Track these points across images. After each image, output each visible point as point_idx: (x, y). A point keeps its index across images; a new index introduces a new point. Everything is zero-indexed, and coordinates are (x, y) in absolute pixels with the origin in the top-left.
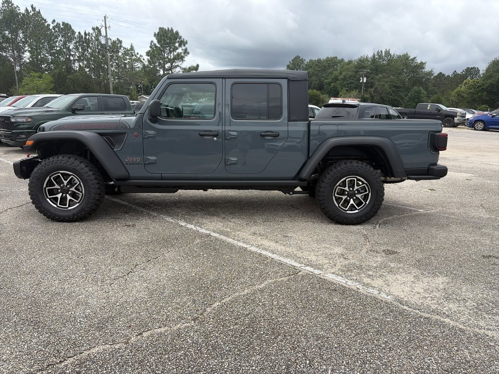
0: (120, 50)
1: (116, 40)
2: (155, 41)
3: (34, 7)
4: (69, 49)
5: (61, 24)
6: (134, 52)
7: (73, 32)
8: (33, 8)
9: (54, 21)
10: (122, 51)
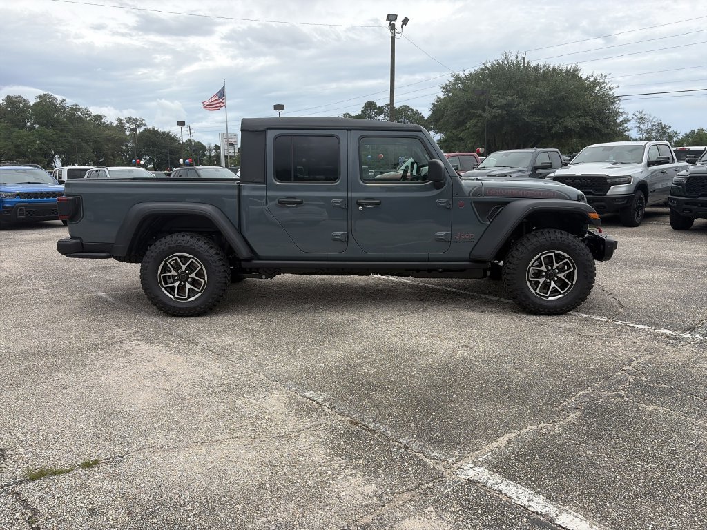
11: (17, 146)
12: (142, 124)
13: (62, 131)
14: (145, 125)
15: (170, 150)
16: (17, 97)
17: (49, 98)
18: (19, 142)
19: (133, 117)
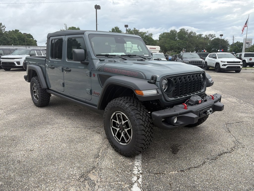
11: (171, 46)
12: (214, 36)
13: (185, 41)
14: (215, 37)
15: (223, 46)
16: (174, 30)
17: (184, 30)
18: (171, 45)
19: (211, 34)
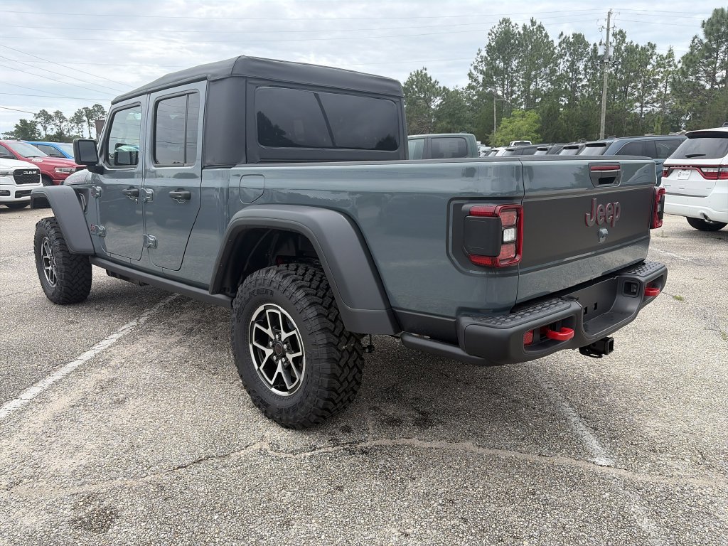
0: (651, 61)
1: (647, 44)
2: (702, 36)
3: (534, 20)
4: (576, 72)
5: (571, 36)
6: (673, 60)
7: (587, 45)
8: (533, 23)
9: (562, 34)
10: (653, 61)
